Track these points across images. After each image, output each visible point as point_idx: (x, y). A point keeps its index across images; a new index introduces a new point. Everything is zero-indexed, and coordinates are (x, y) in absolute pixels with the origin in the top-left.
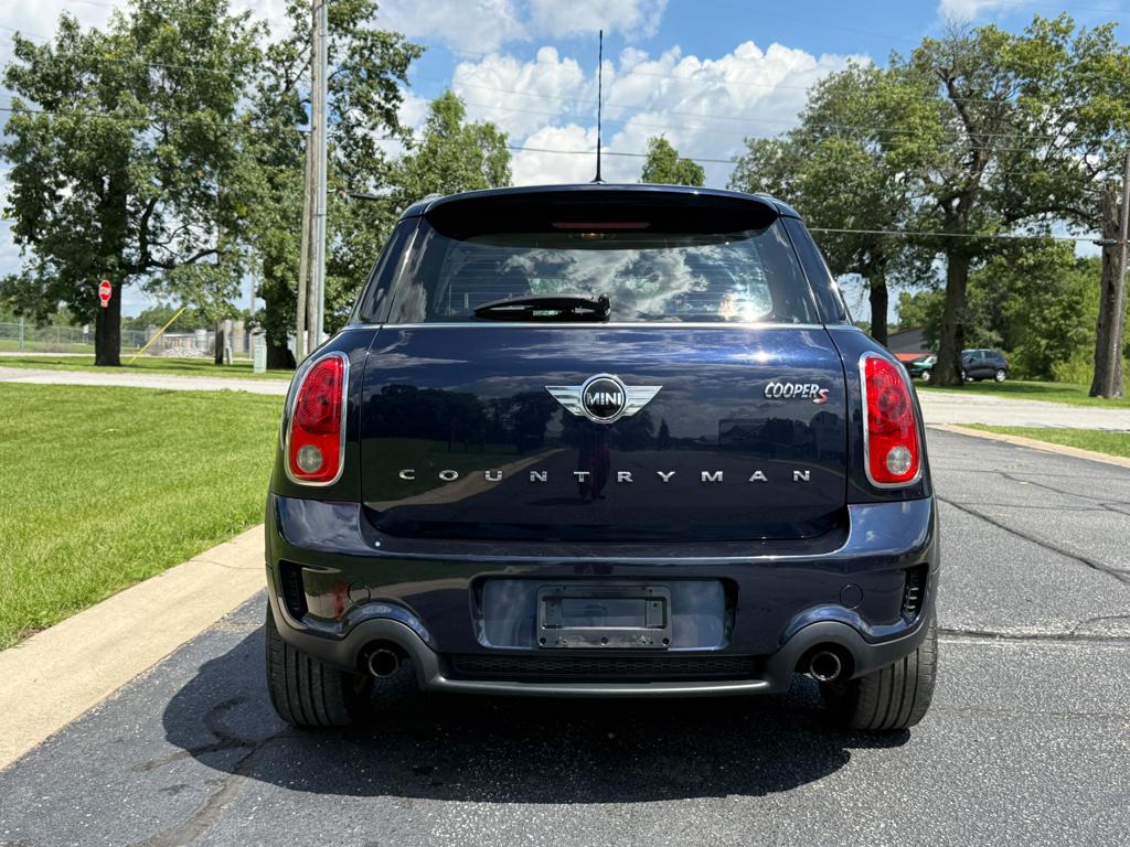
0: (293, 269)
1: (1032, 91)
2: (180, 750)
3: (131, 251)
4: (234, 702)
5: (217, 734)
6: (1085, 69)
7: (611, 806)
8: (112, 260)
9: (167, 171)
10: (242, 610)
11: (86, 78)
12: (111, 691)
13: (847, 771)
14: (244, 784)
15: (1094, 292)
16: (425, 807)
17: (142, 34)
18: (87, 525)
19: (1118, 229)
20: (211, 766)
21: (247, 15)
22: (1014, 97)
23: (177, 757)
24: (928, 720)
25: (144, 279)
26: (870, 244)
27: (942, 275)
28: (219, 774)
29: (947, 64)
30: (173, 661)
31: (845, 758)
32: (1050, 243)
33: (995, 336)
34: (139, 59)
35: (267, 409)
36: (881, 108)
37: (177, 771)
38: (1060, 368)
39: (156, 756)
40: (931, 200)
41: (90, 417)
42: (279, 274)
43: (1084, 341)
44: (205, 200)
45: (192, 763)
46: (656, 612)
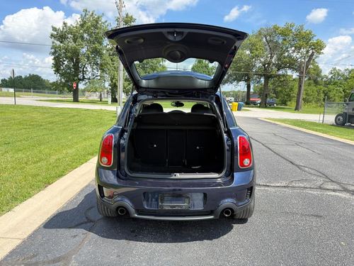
0: (117, 80)
1: (285, 40)
3: (80, 76)
4: (92, 208)
5: (87, 218)
6: (297, 35)
7: (176, 244)
8: (76, 78)
9: (88, 58)
11: (69, 36)
13: (232, 231)
15: (297, 85)
16: (132, 243)
17: (82, 26)
18: (64, 152)
19: (303, 73)
21: (106, 22)
22: (280, 41)
25: (84, 82)
26: (247, 75)
27: (263, 82)
29: (265, 33)
30: (79, 194)
31: (232, 228)
32: (287, 75)
33: (274, 95)
34: (81, 31)
36: (250, 44)
38: (289, 103)
40: (261, 65)
41: (70, 118)
42: (114, 81)
43: (294, 97)
44: (97, 64)
46: (187, 200)
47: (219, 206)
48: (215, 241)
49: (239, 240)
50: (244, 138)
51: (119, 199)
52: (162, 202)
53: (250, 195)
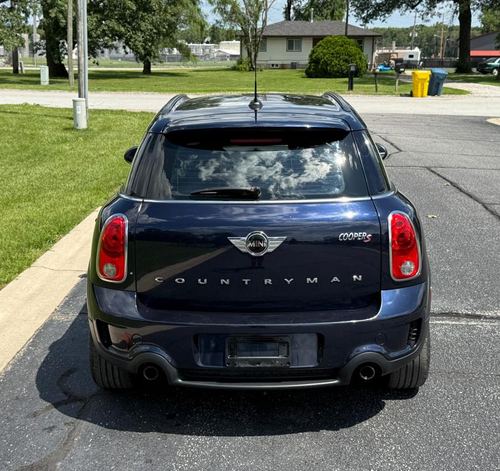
0: (63, 12)
2: (48, 404)
4: (70, 372)
5: (66, 393)
10: (65, 303)
12: (5, 364)
13: (382, 414)
14: (84, 425)
16: (173, 439)
20: (65, 413)
23: (47, 408)
24: (430, 381)
28: (70, 419)
30: (34, 343)
31: (382, 406)
35: (55, 124)
37: (50, 417)
39: (37, 408)
42: (53, 15)
45: (55, 412)
46: (284, 349)
47: (348, 360)
48: (344, 432)
49: (395, 431)
50: (401, 218)
51: (143, 348)
52: (232, 355)
53: (417, 337)
